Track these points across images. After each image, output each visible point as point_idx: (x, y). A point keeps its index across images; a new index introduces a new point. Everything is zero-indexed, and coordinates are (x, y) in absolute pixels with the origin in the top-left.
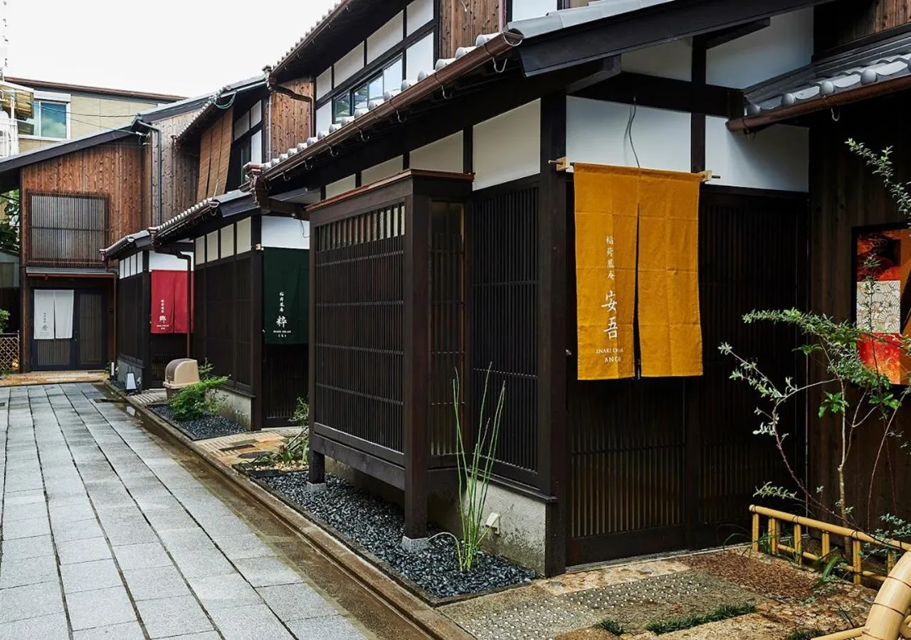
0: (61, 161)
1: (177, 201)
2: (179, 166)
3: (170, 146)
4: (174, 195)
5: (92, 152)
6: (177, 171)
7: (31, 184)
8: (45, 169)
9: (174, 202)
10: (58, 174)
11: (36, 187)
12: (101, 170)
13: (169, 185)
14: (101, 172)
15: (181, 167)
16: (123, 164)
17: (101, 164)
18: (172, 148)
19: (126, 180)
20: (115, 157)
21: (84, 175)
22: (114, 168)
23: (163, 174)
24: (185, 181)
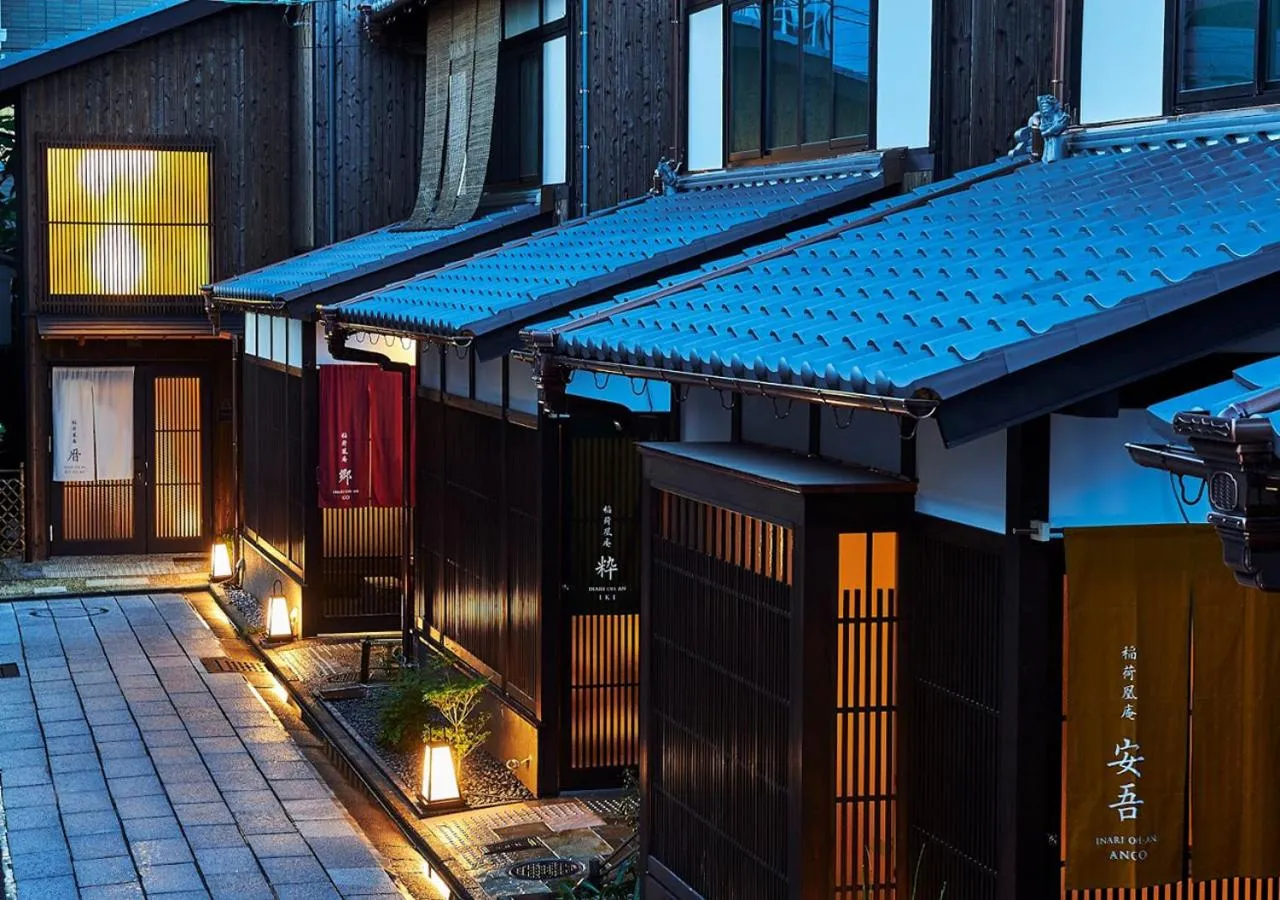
0: (109, 63)
1: (371, 159)
2: (376, 74)
3: (354, 28)
4: (366, 145)
5: (177, 39)
6: (371, 88)
7: (44, 122)
8: (73, 84)
9: (366, 163)
10: (103, 94)
11: (57, 128)
12: (198, 80)
13: (353, 123)
14: (198, 85)
15: (381, 77)
16: (246, 64)
17: (199, 66)
18: (361, 32)
19: (255, 102)
20: (229, 50)
21: (161, 95)
22: (229, 74)
23: (339, 96)
24: (389, 110)
